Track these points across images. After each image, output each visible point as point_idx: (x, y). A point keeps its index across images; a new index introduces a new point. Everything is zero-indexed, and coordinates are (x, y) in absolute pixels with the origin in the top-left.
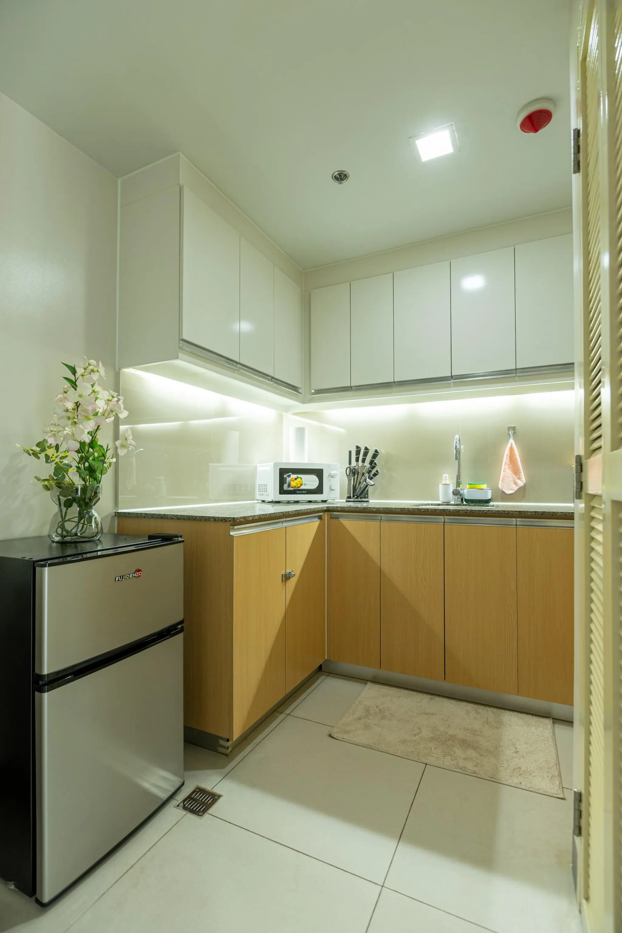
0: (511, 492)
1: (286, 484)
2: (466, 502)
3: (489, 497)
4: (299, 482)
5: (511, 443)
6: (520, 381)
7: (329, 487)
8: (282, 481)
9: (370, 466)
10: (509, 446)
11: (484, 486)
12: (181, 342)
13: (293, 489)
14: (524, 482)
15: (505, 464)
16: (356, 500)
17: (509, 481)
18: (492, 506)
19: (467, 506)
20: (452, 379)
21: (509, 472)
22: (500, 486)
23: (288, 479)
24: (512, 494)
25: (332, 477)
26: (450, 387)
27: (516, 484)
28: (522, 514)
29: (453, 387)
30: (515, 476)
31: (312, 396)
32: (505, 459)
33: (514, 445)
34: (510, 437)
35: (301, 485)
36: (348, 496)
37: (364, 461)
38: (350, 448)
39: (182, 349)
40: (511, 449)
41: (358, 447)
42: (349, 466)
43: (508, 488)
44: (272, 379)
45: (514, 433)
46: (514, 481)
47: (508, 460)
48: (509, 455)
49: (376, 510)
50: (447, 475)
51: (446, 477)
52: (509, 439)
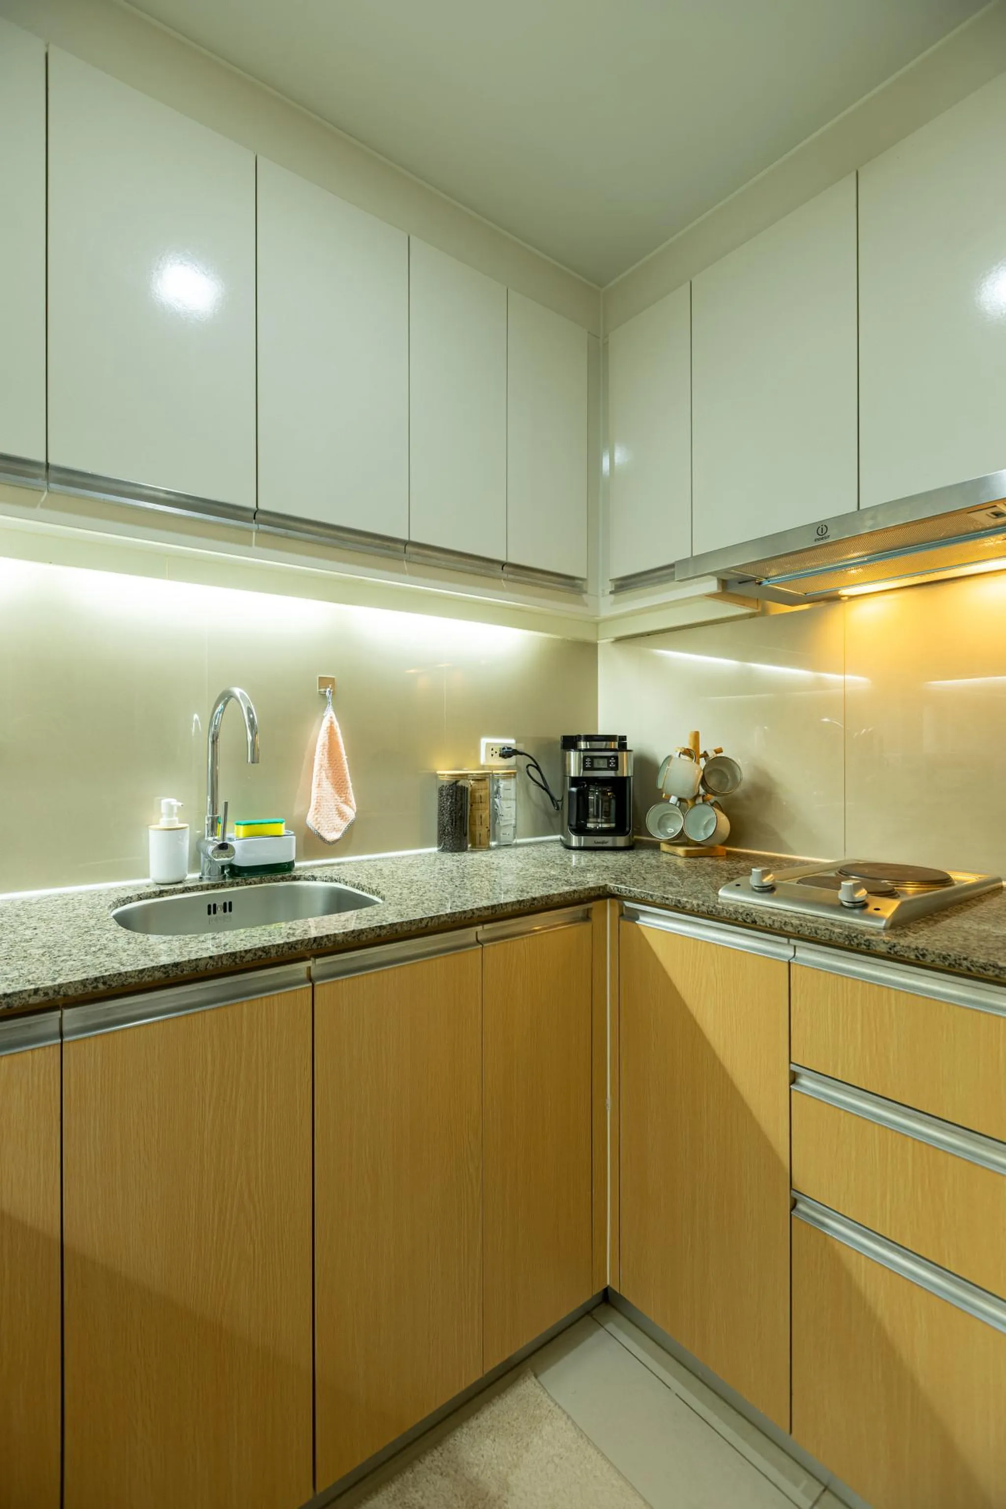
0: (336, 836)
3: (293, 855)
5: (330, 718)
6: (412, 574)
10: (325, 724)
11: (282, 829)
14: (355, 808)
15: (321, 766)
17: (329, 808)
20: (254, 521)
21: (328, 787)
22: (311, 822)
24: (337, 841)
27: (341, 814)
29: (256, 543)
30: (339, 796)
32: (320, 758)
33: (337, 724)
34: (327, 703)
40: (331, 728)
43: (329, 827)
45: (333, 693)
46: (337, 808)
47: (326, 759)
48: (327, 747)
49: (46, 998)
50: (174, 802)
51: (170, 807)
52: (324, 709)
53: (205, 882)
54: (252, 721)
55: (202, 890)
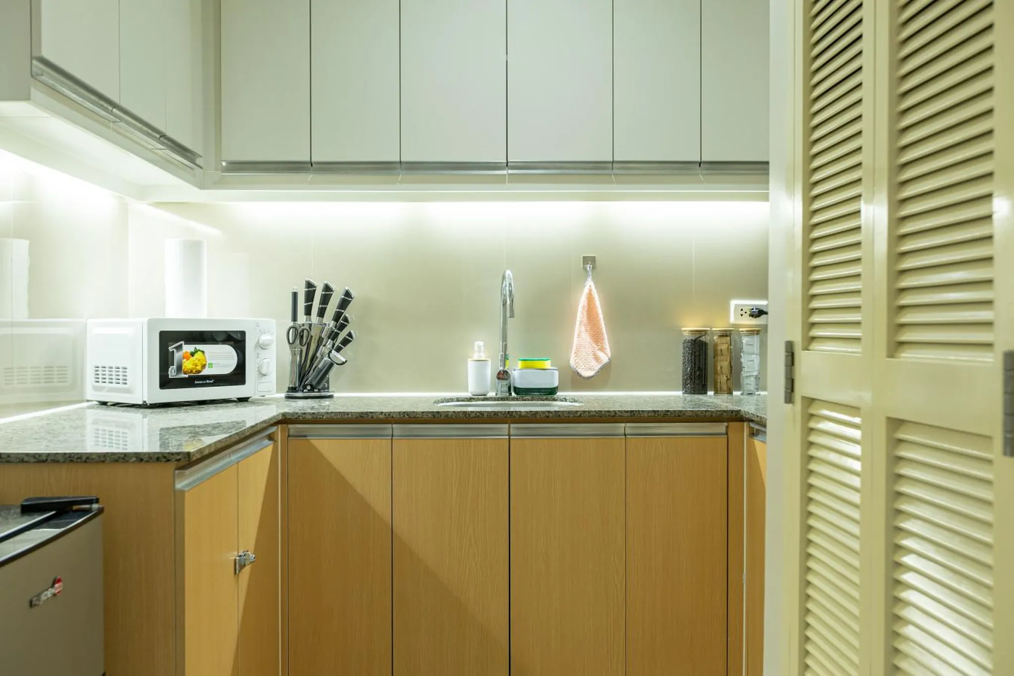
0: (590, 373)
1: (173, 365)
2: (515, 393)
3: (556, 384)
4: (199, 360)
5: (590, 286)
6: (618, 182)
7: (257, 369)
8: (165, 360)
9: (335, 323)
10: (586, 291)
11: (547, 364)
12: (34, 62)
13: (186, 376)
14: (609, 355)
15: (581, 323)
16: (312, 394)
17: (587, 353)
18: (564, 400)
19: (519, 400)
20: (507, 168)
21: (586, 338)
22: (572, 363)
23: (177, 355)
24: (593, 376)
25: (264, 349)
26: (504, 182)
27: (597, 358)
28: (636, 416)
29: (509, 182)
30: (596, 345)
31: (223, 174)
32: (580, 315)
33: (594, 291)
34: (588, 275)
35: (204, 366)
36: (291, 386)
37: (321, 313)
38: (296, 287)
39: (35, 79)
40: (590, 298)
41: (309, 285)
42: (292, 324)
43: (585, 366)
44: (161, 138)
45: (594, 268)
46: (594, 354)
47: (585, 317)
48: (586, 308)
49: (385, 417)
50: (481, 343)
51: (479, 347)
52: (586, 280)
53: (499, 396)
54: (510, 292)
55: (494, 400)
